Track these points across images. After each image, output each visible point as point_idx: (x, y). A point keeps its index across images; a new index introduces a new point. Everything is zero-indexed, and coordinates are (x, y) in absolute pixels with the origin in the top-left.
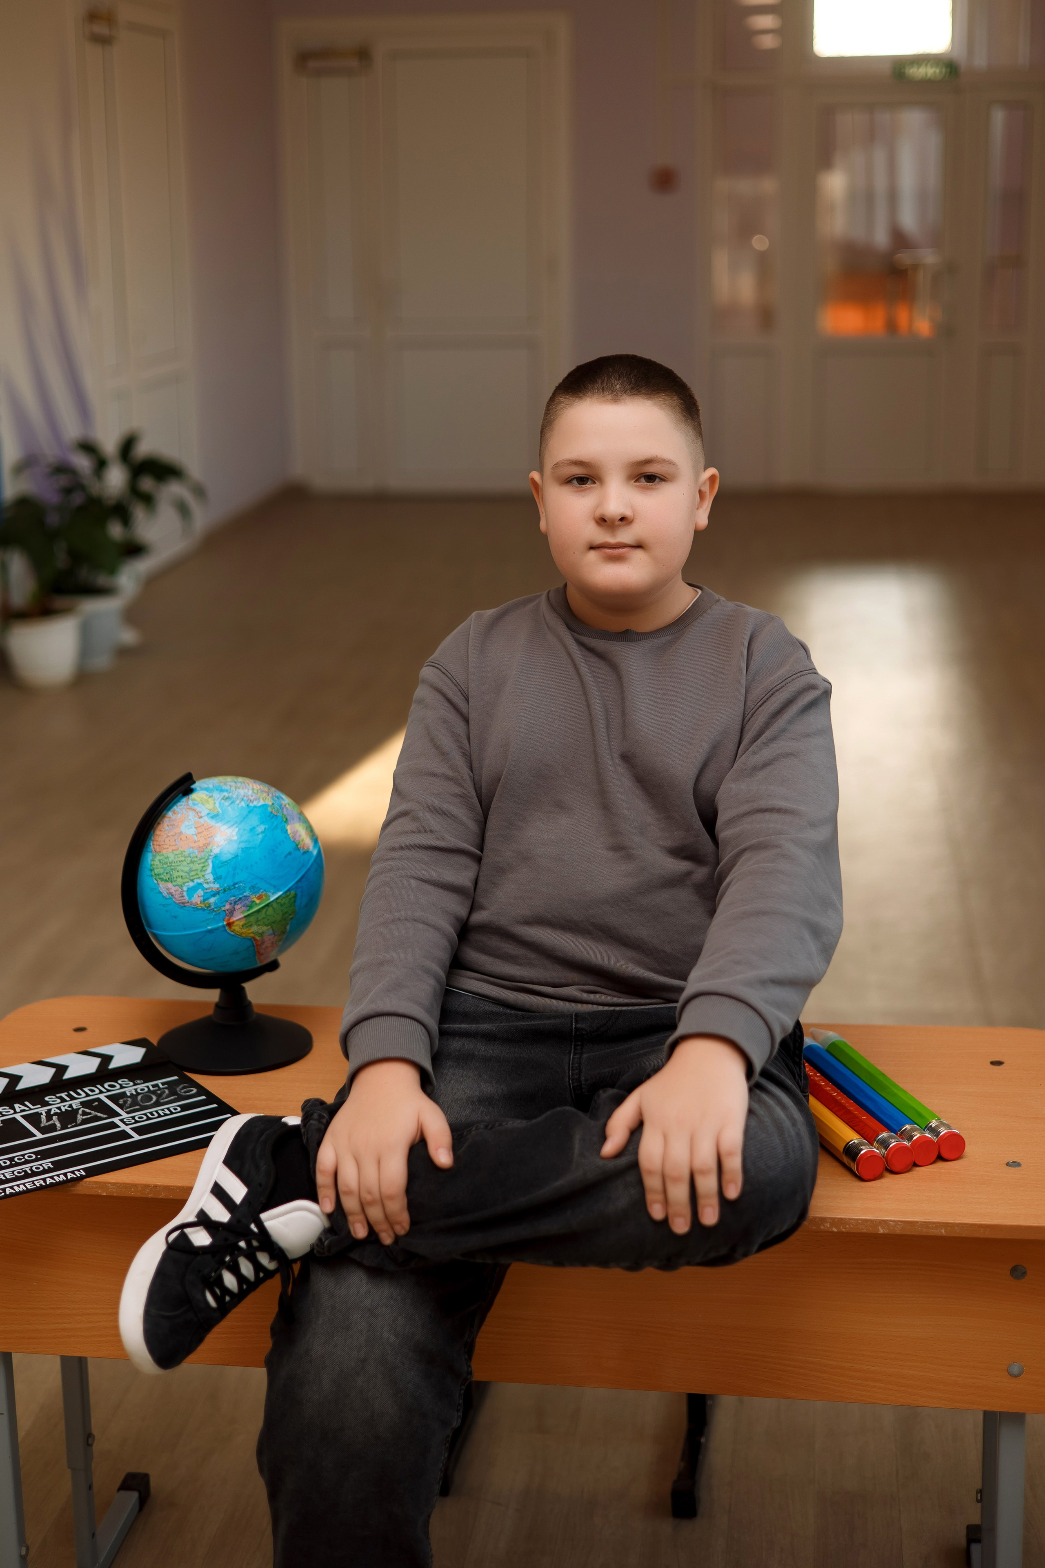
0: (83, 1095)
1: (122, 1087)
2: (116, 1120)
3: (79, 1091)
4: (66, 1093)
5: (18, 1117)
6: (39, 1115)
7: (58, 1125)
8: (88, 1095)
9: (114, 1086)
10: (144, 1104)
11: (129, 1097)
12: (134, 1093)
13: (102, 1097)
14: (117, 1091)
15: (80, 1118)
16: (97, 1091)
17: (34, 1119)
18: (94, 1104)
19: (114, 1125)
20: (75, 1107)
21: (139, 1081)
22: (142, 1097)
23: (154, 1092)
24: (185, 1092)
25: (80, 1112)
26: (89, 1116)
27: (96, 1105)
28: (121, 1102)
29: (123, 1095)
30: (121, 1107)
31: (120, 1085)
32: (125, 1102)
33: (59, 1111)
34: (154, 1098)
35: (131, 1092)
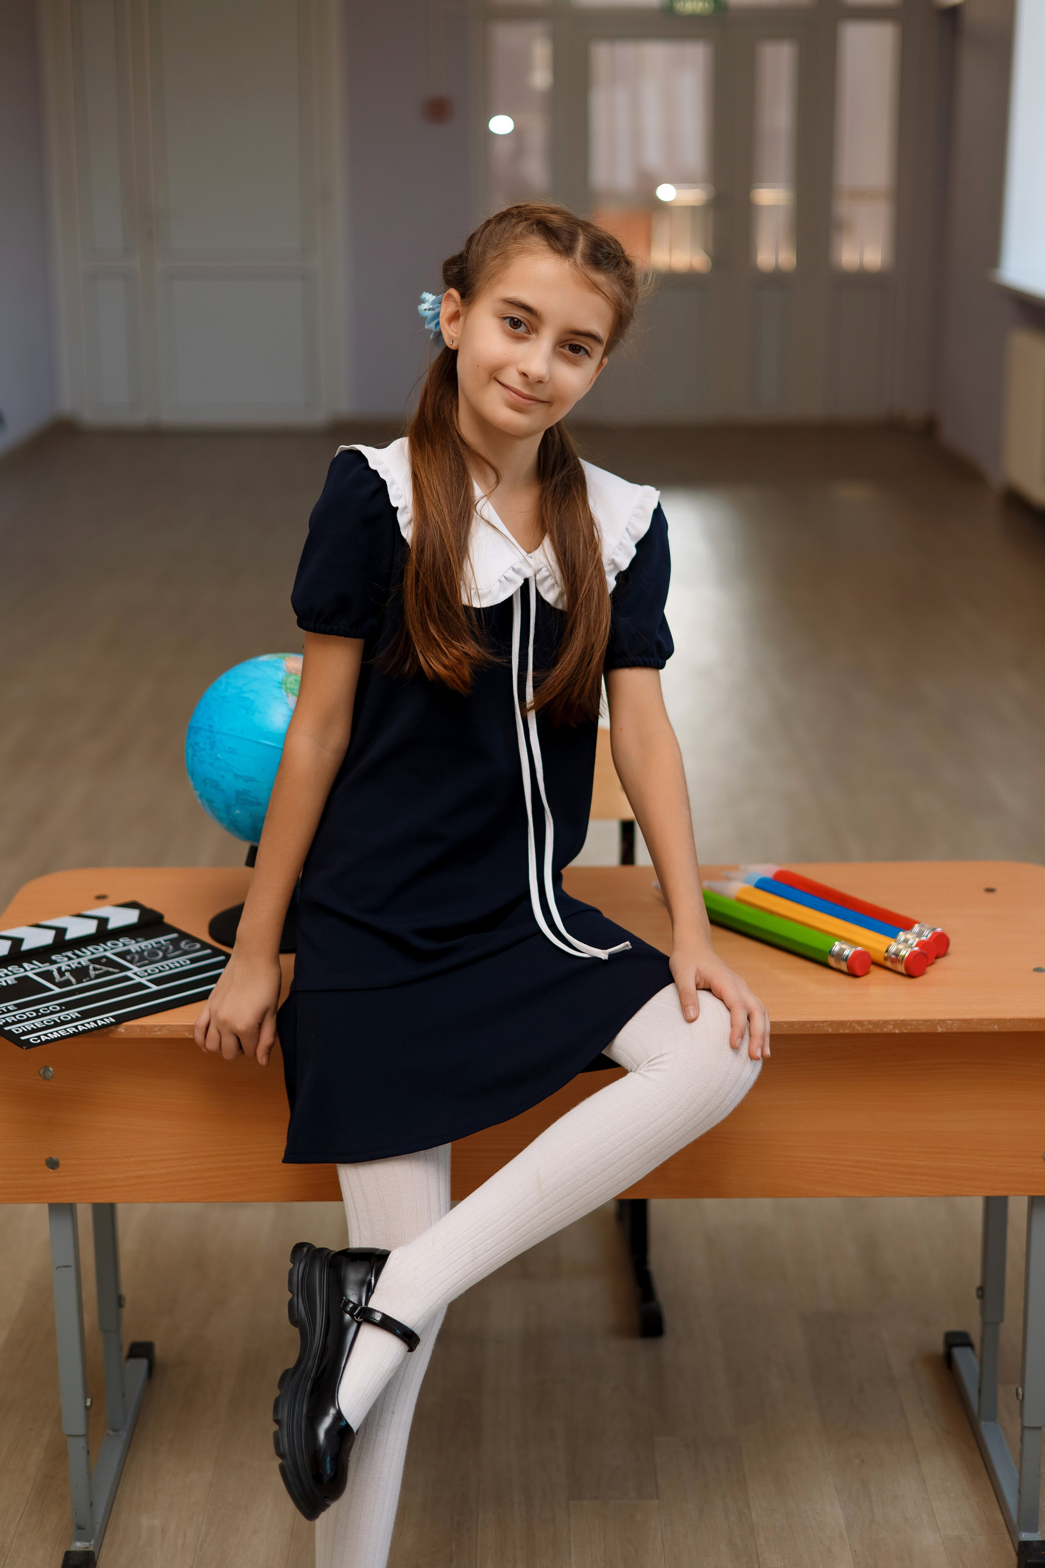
0: (89, 953)
1: (125, 945)
2: (129, 974)
4: (72, 952)
5: (30, 974)
6: (50, 972)
7: (73, 980)
8: (93, 953)
9: (118, 945)
10: (152, 959)
11: (135, 953)
12: (139, 950)
13: (109, 954)
14: (120, 948)
15: (92, 973)
16: (101, 949)
17: (48, 975)
18: (102, 961)
19: (129, 978)
20: (84, 964)
21: (140, 939)
22: (147, 953)
23: (159, 949)
24: (189, 947)
25: (91, 967)
26: (100, 971)
27: (105, 961)
28: (128, 958)
29: (129, 952)
30: (131, 962)
31: (123, 943)
32: (132, 958)
33: (69, 968)
34: (161, 953)
35: (135, 949)
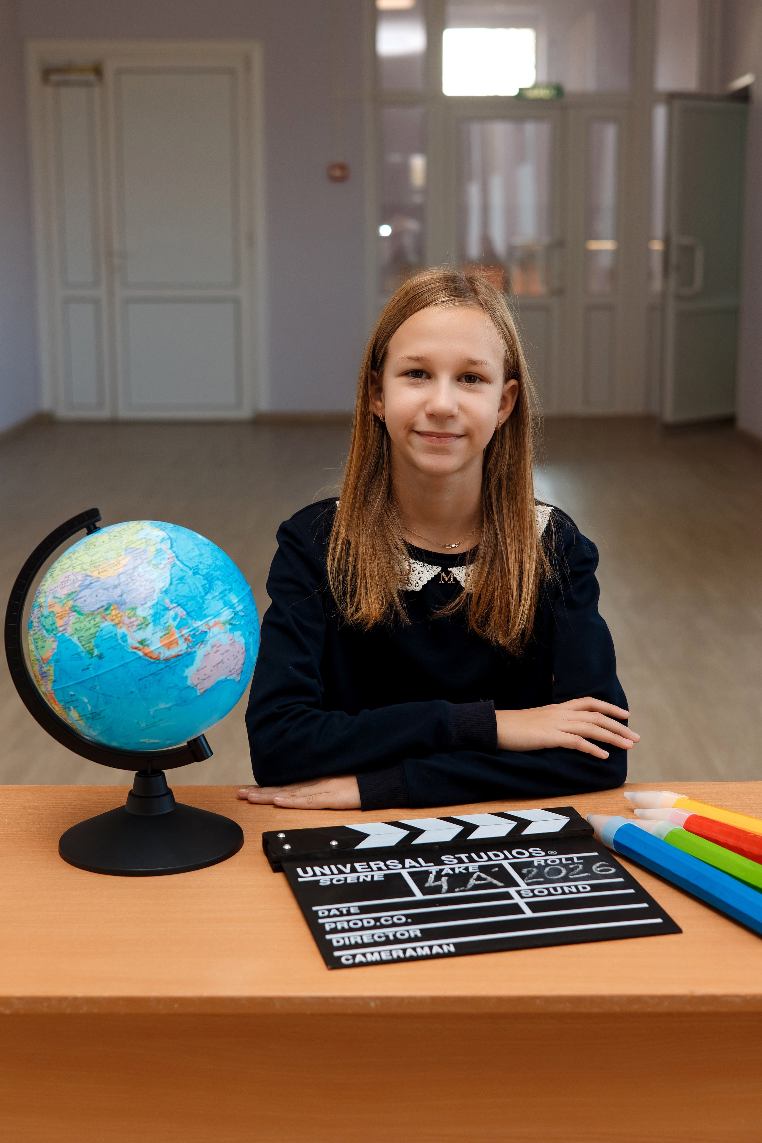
0: (485, 858)
1: (531, 856)
2: (512, 891)
3: (482, 854)
4: (467, 855)
5: (405, 873)
6: (428, 873)
7: (445, 887)
8: (490, 859)
9: (523, 854)
10: (549, 877)
11: (536, 867)
12: (543, 863)
13: (506, 864)
14: (525, 858)
15: (472, 882)
16: (502, 856)
17: (420, 878)
18: (493, 870)
19: (508, 896)
20: (471, 870)
21: (552, 852)
22: (550, 869)
23: (565, 866)
24: (601, 871)
25: (475, 876)
26: (483, 882)
27: (496, 871)
28: (525, 871)
29: (531, 864)
30: (523, 876)
31: (530, 853)
32: (529, 872)
33: (451, 872)
34: (564, 872)
35: (539, 863)
